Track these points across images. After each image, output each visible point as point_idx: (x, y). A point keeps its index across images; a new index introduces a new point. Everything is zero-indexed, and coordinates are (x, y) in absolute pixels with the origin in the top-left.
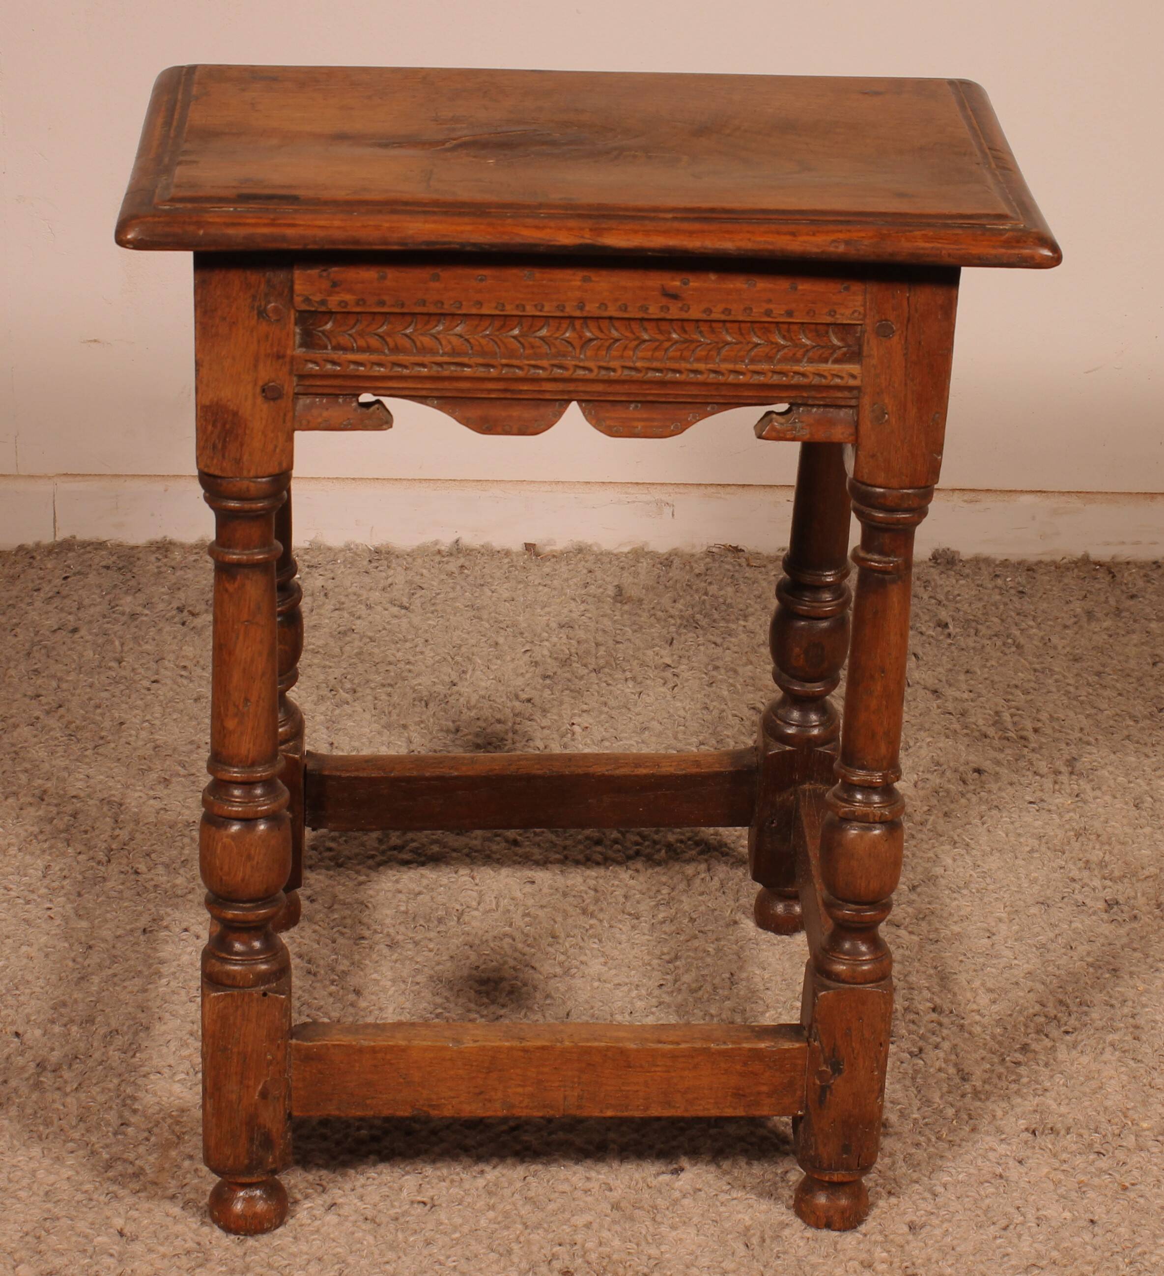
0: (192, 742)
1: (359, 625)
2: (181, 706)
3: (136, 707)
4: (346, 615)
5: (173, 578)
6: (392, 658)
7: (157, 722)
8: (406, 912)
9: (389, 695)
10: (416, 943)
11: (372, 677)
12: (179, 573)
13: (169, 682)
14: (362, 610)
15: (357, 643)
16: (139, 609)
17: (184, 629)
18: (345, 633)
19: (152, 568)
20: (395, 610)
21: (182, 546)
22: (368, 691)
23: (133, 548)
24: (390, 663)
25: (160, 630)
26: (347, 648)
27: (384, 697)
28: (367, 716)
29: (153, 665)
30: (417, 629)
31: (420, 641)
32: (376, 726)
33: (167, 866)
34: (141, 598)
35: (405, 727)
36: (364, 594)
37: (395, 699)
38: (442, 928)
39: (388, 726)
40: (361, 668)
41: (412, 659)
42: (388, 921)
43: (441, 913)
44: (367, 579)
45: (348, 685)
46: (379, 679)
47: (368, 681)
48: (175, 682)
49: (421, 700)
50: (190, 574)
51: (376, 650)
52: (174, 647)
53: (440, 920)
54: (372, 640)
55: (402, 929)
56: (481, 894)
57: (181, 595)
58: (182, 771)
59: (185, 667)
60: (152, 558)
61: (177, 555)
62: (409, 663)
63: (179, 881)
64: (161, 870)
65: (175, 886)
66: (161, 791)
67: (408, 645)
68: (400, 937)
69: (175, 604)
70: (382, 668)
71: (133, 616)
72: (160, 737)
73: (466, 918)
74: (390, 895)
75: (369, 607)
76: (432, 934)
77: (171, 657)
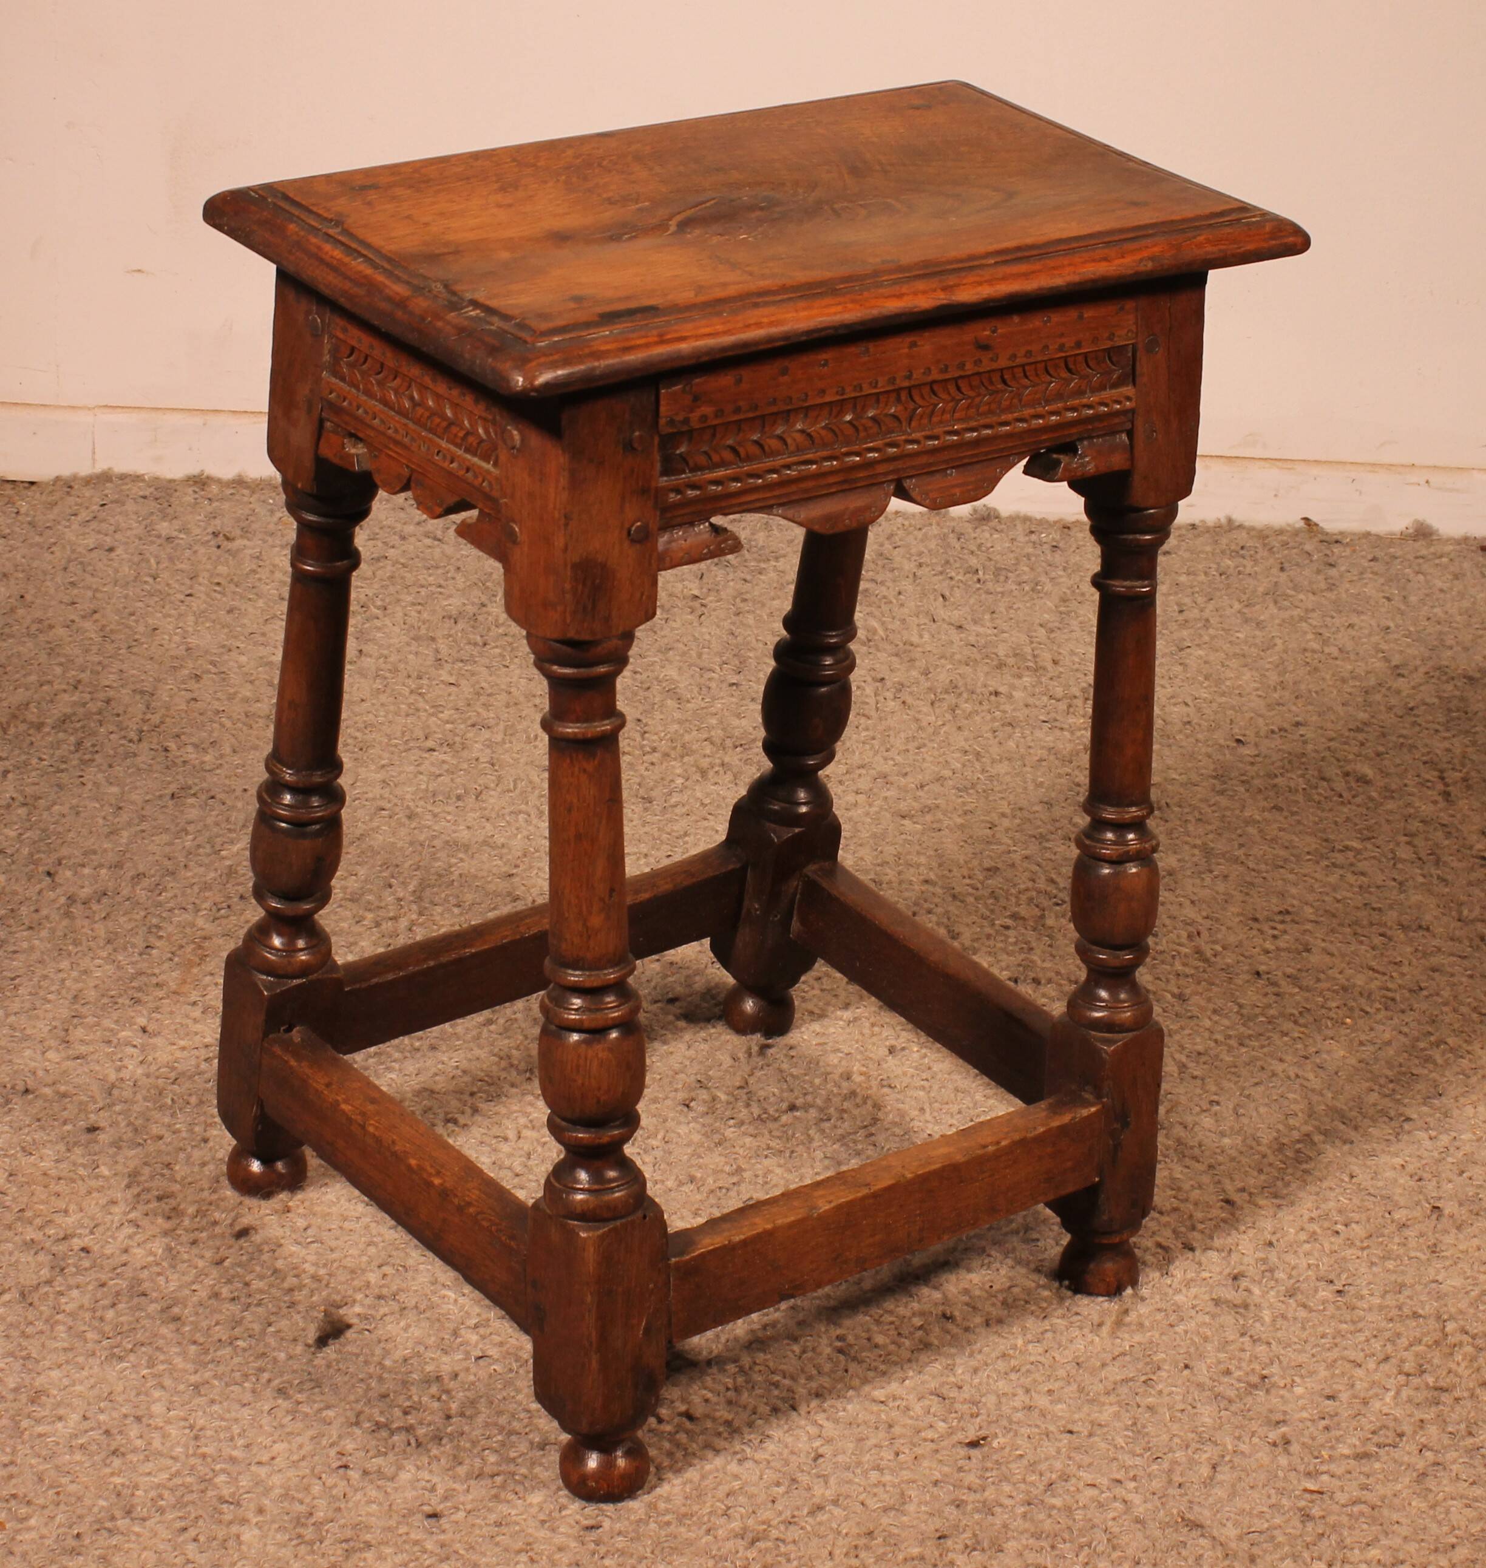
0: (224, 646)
1: (391, 553)
2: (213, 616)
3: (170, 616)
4: (379, 544)
5: (209, 509)
6: (424, 582)
7: (190, 629)
8: (427, 790)
9: (419, 612)
10: (435, 816)
11: (402, 597)
12: (215, 504)
13: (203, 597)
14: (395, 540)
15: (389, 568)
16: (175, 534)
17: (219, 552)
18: (378, 560)
19: (189, 499)
20: (428, 541)
21: (219, 481)
22: (398, 609)
23: (171, 481)
24: (422, 586)
25: (195, 552)
26: (379, 573)
27: (414, 614)
28: (397, 629)
29: (188, 582)
30: (449, 558)
31: (451, 568)
32: (405, 639)
33: (196, 746)
34: (177, 524)
35: (433, 639)
36: (399, 526)
37: (425, 615)
38: (460, 803)
39: (416, 639)
40: (392, 589)
41: (442, 582)
42: (408, 796)
43: (460, 791)
44: (402, 515)
45: (379, 603)
46: (409, 599)
47: (399, 600)
48: (208, 595)
49: (450, 617)
50: (226, 506)
51: (408, 575)
52: (209, 567)
53: (459, 798)
54: (404, 566)
55: (422, 803)
56: (499, 778)
57: (218, 522)
58: (214, 670)
59: (218, 584)
60: (190, 490)
61: (214, 488)
62: (440, 586)
63: (208, 758)
64: (190, 749)
65: (203, 762)
66: (192, 685)
67: (440, 571)
68: (419, 810)
69: (210, 530)
70: (413, 590)
71: (169, 539)
72: (193, 641)
73: (483, 797)
74: (411, 776)
75: (403, 538)
76: (450, 809)
77: (206, 574)
